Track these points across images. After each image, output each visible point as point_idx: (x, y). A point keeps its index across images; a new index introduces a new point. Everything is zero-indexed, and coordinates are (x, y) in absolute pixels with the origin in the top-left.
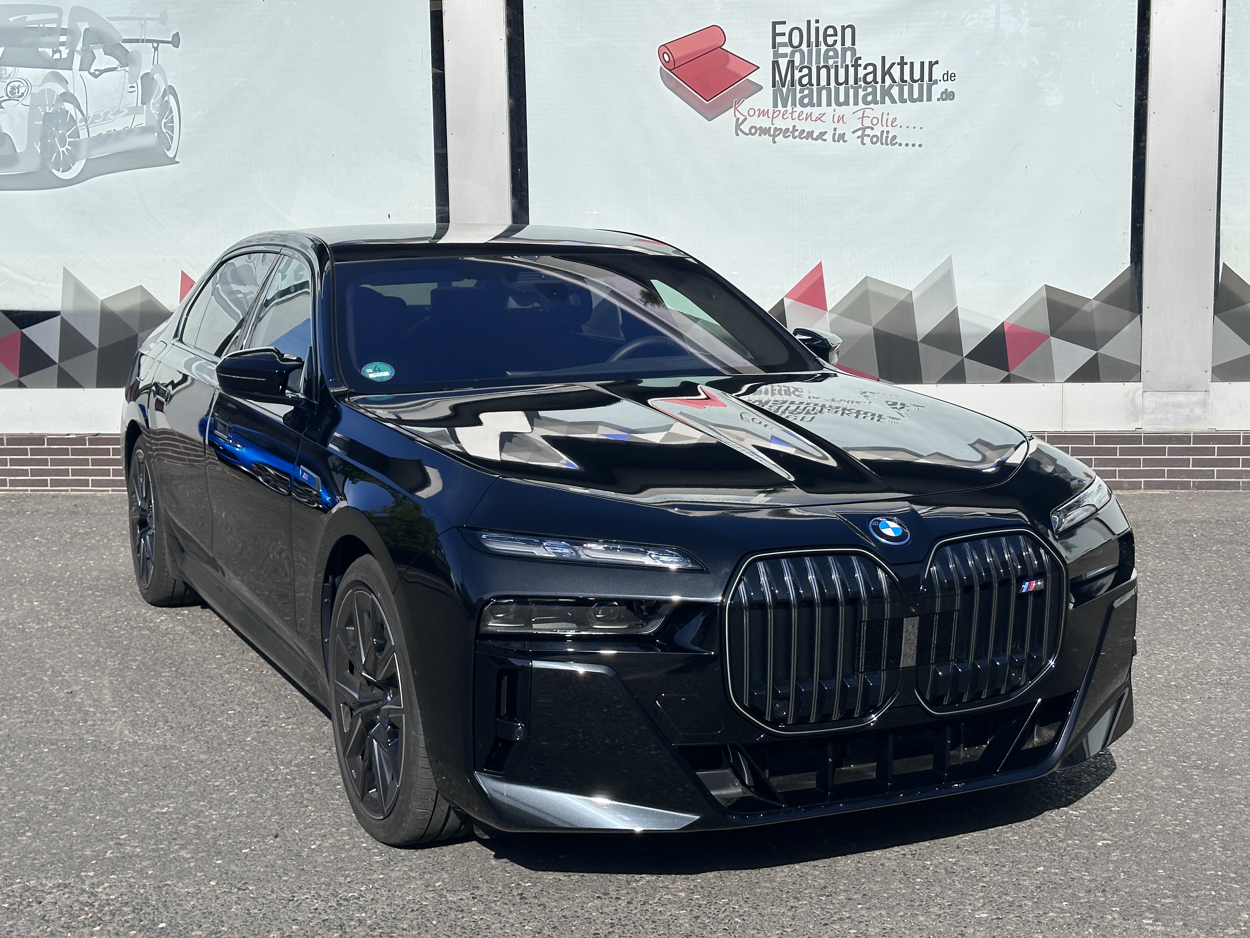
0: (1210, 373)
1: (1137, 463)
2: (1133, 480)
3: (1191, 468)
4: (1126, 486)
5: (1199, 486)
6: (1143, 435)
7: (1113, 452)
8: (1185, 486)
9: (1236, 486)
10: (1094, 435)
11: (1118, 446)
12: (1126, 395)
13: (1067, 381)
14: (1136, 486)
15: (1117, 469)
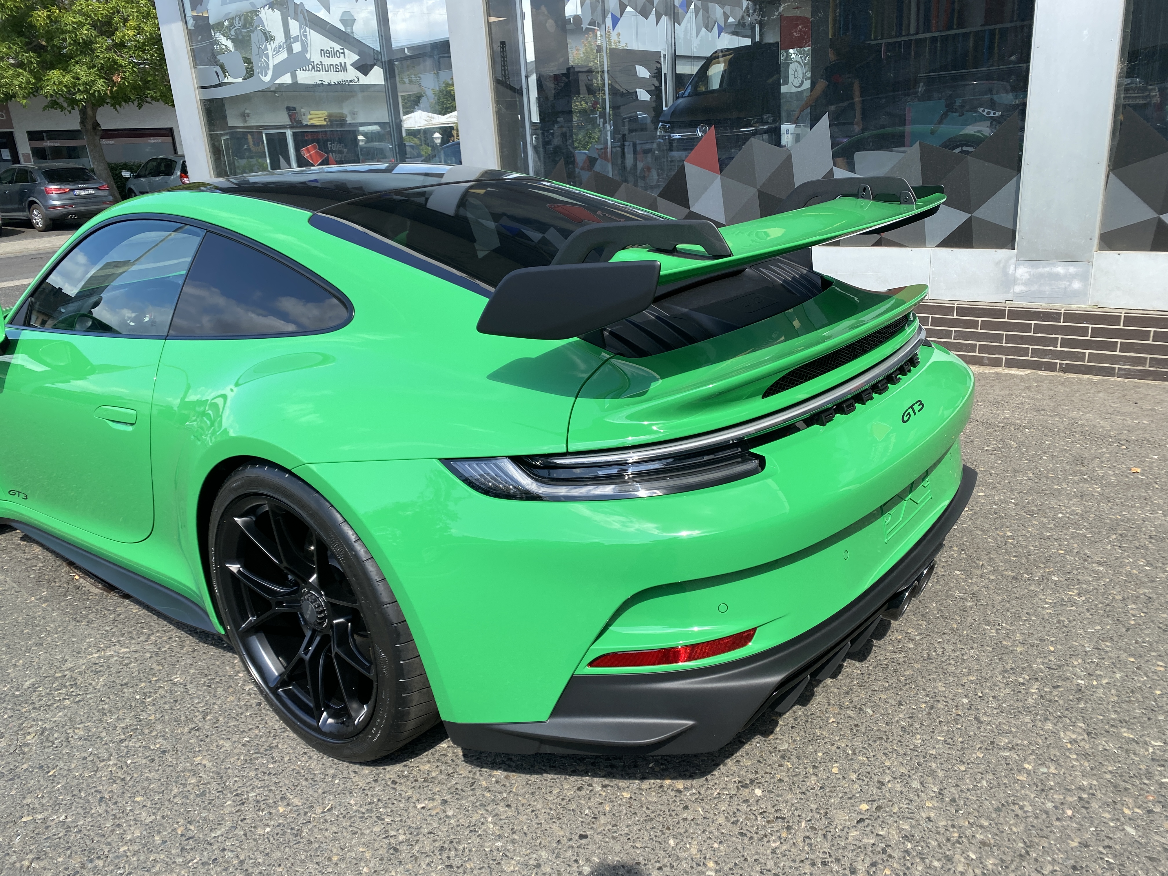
0: (1096, 241)
1: (999, 338)
2: (994, 356)
3: (1059, 348)
4: (986, 361)
5: (1067, 369)
6: (1007, 309)
7: (974, 325)
8: (1052, 367)
9: (1110, 372)
10: (955, 306)
11: (980, 319)
12: (998, 263)
13: (938, 246)
14: (997, 363)
15: (978, 343)
